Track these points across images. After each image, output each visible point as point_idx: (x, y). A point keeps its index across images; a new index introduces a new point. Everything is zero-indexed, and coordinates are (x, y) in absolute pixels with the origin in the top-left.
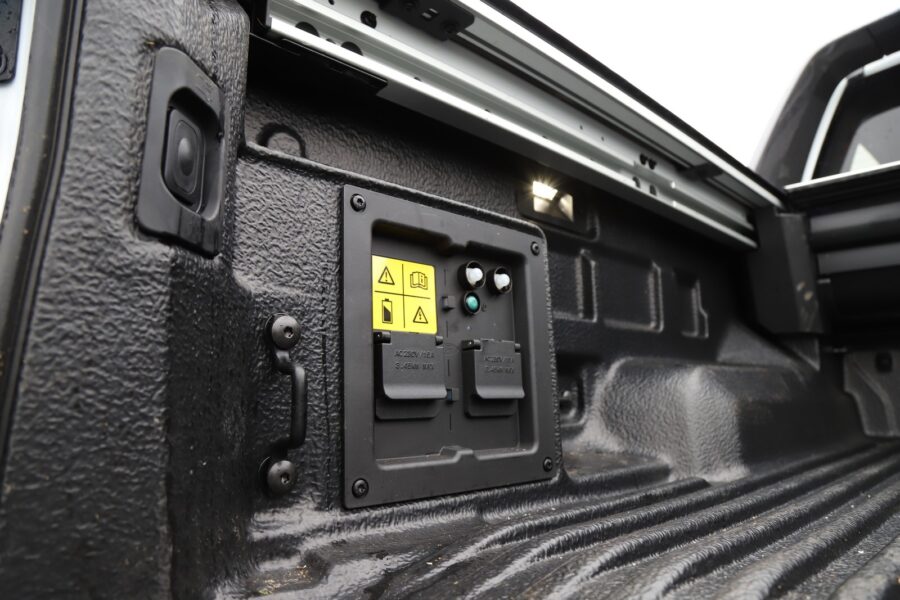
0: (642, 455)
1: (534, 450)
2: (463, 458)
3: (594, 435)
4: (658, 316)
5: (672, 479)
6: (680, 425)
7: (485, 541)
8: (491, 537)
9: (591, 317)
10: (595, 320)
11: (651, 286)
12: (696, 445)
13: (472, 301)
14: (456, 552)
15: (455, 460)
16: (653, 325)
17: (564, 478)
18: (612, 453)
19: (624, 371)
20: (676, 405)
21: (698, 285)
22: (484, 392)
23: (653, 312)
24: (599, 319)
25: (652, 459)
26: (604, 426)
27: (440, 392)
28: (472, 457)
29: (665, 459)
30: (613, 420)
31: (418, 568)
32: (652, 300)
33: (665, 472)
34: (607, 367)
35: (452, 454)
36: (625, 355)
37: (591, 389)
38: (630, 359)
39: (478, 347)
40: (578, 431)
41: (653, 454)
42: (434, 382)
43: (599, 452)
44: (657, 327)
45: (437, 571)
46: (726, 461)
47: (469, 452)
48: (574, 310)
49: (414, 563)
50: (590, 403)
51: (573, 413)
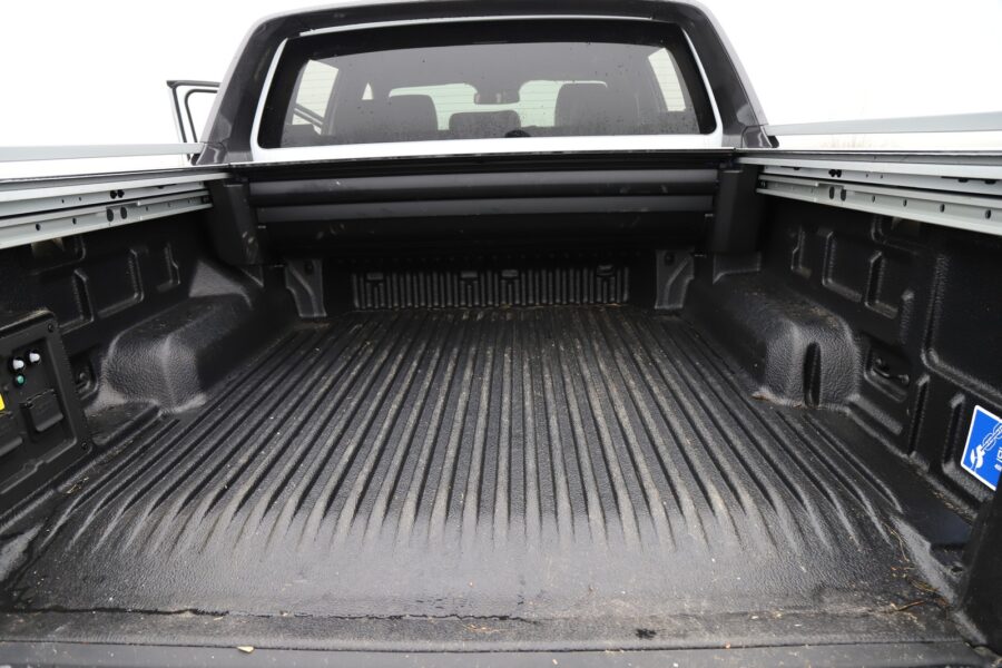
0: (140, 404)
1: (75, 442)
2: (40, 467)
3: (108, 397)
4: (138, 287)
5: (160, 414)
6: (161, 380)
7: (69, 510)
8: (71, 507)
9: (89, 319)
10: (92, 320)
11: (131, 267)
12: (171, 392)
13: (20, 379)
14: (58, 520)
15: (35, 470)
16: (136, 296)
17: (95, 446)
18: (120, 406)
19: (120, 345)
20: (156, 368)
21: (169, 245)
22: (40, 428)
23: (135, 286)
24: (96, 317)
25: (146, 405)
26: (111, 388)
27: (18, 441)
28: (43, 465)
29: (155, 402)
30: (118, 384)
31: (42, 534)
32: (133, 277)
33: (156, 410)
34: (106, 348)
35: (33, 467)
36: (119, 332)
37: (99, 366)
38: (123, 333)
39: (31, 405)
40: (95, 395)
41: (146, 400)
42: (15, 437)
43: (111, 408)
44: (139, 297)
45: (52, 533)
46: (192, 393)
47: (41, 462)
48: (76, 315)
49: (39, 532)
50: (99, 375)
51: (88, 384)
